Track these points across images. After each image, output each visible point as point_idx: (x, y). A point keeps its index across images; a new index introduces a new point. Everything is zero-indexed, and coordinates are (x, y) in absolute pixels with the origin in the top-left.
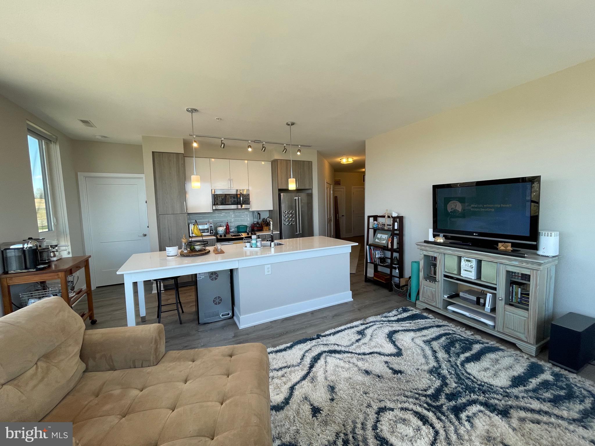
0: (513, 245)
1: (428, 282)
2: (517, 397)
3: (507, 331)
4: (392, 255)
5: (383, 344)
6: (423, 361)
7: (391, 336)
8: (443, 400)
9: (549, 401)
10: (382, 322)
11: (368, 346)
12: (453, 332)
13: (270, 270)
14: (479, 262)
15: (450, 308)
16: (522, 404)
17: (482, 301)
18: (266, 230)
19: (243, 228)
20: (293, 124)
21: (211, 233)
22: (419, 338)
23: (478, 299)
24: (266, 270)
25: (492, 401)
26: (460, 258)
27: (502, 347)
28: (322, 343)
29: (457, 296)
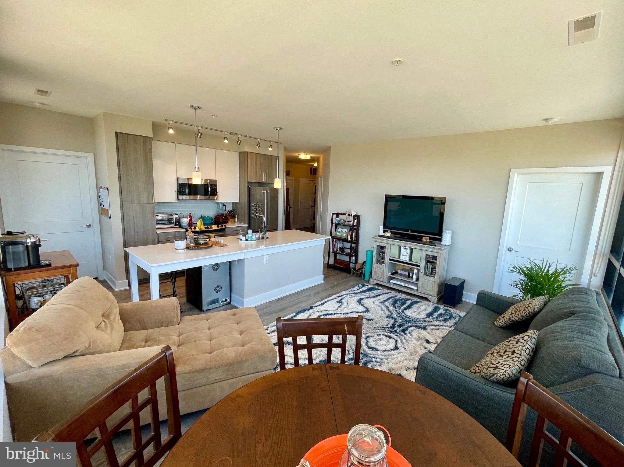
0: (431, 238)
1: (378, 265)
2: (429, 321)
3: (424, 291)
4: (351, 245)
5: (356, 307)
6: (382, 312)
7: (359, 301)
8: (396, 328)
9: (442, 321)
10: (351, 294)
11: (348, 309)
12: (395, 296)
13: (268, 259)
14: (412, 249)
15: (392, 281)
16: (431, 323)
17: (411, 275)
19: (208, 219)
20: (281, 129)
21: (176, 224)
22: (377, 301)
23: (409, 274)
24: (265, 260)
25: (419, 325)
26: (400, 247)
27: (421, 301)
28: (316, 311)
29: (396, 273)
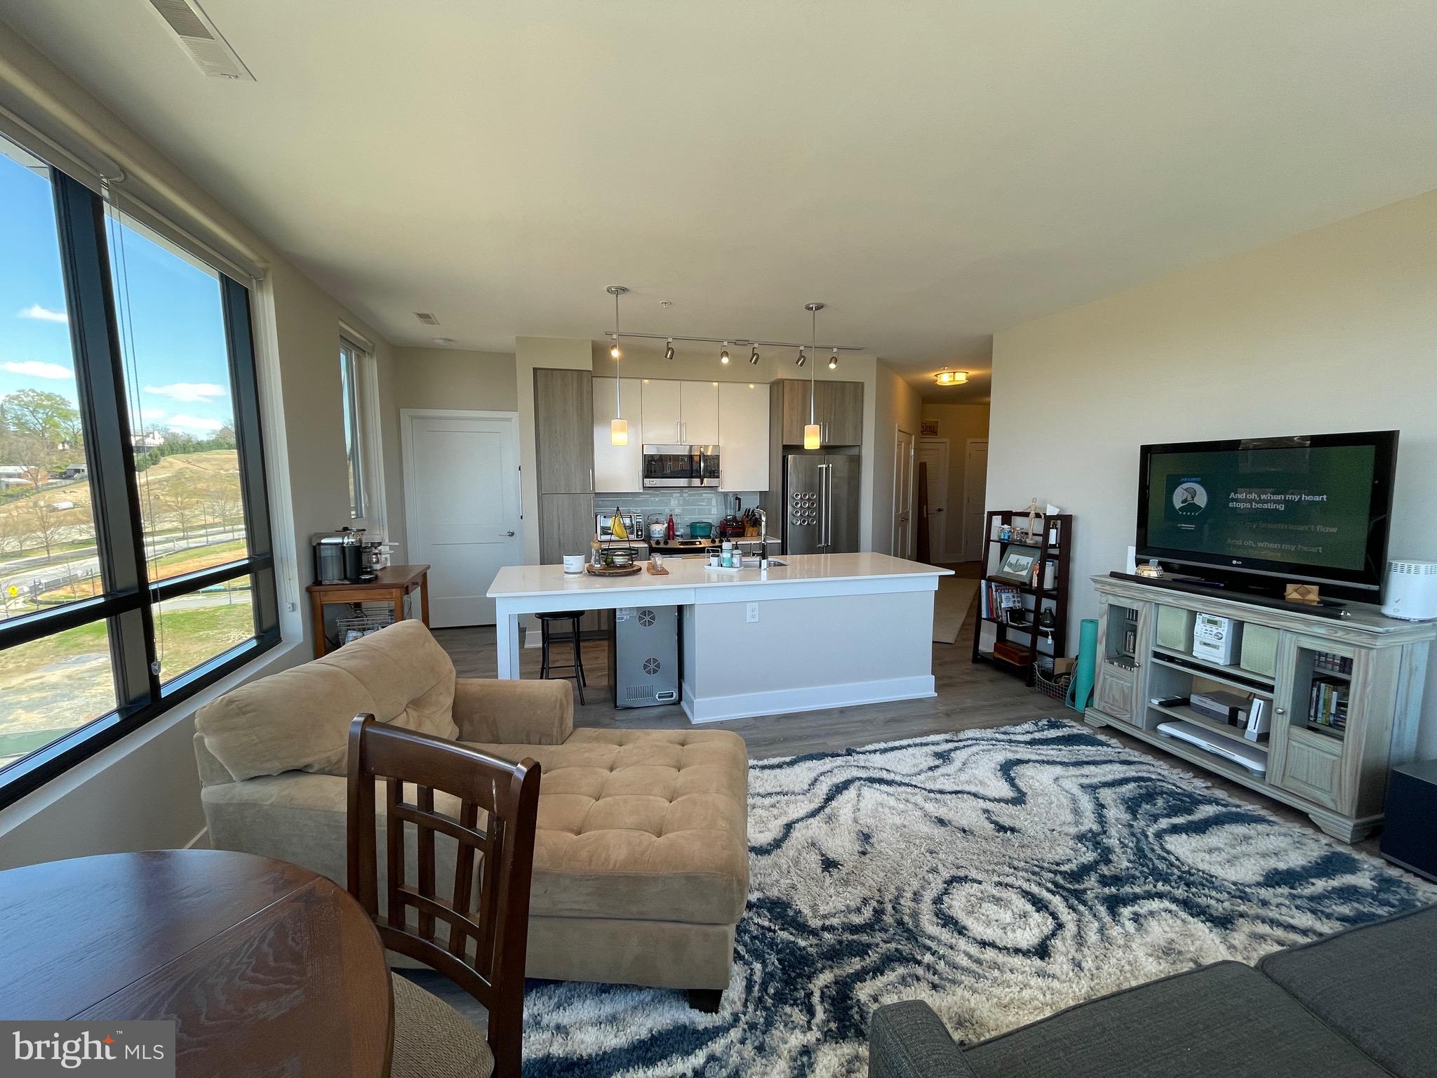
0: (1324, 590)
1: (1115, 668)
2: (1265, 903)
3: (1291, 784)
4: (1038, 604)
5: (987, 781)
6: (1070, 818)
7: (1007, 769)
8: (1091, 882)
9: (1338, 919)
10: (994, 742)
11: (953, 780)
12: (1160, 777)
13: (756, 613)
14: (1239, 627)
15: (1163, 728)
16: (1273, 914)
17: (1241, 716)
18: (752, 536)
19: (705, 527)
20: (819, 307)
21: (637, 535)
22: (1072, 780)
23: (1234, 712)
24: (749, 614)
25: (1203, 901)
26: (1193, 615)
27: (1271, 818)
28: (856, 764)
29: (1185, 702)
